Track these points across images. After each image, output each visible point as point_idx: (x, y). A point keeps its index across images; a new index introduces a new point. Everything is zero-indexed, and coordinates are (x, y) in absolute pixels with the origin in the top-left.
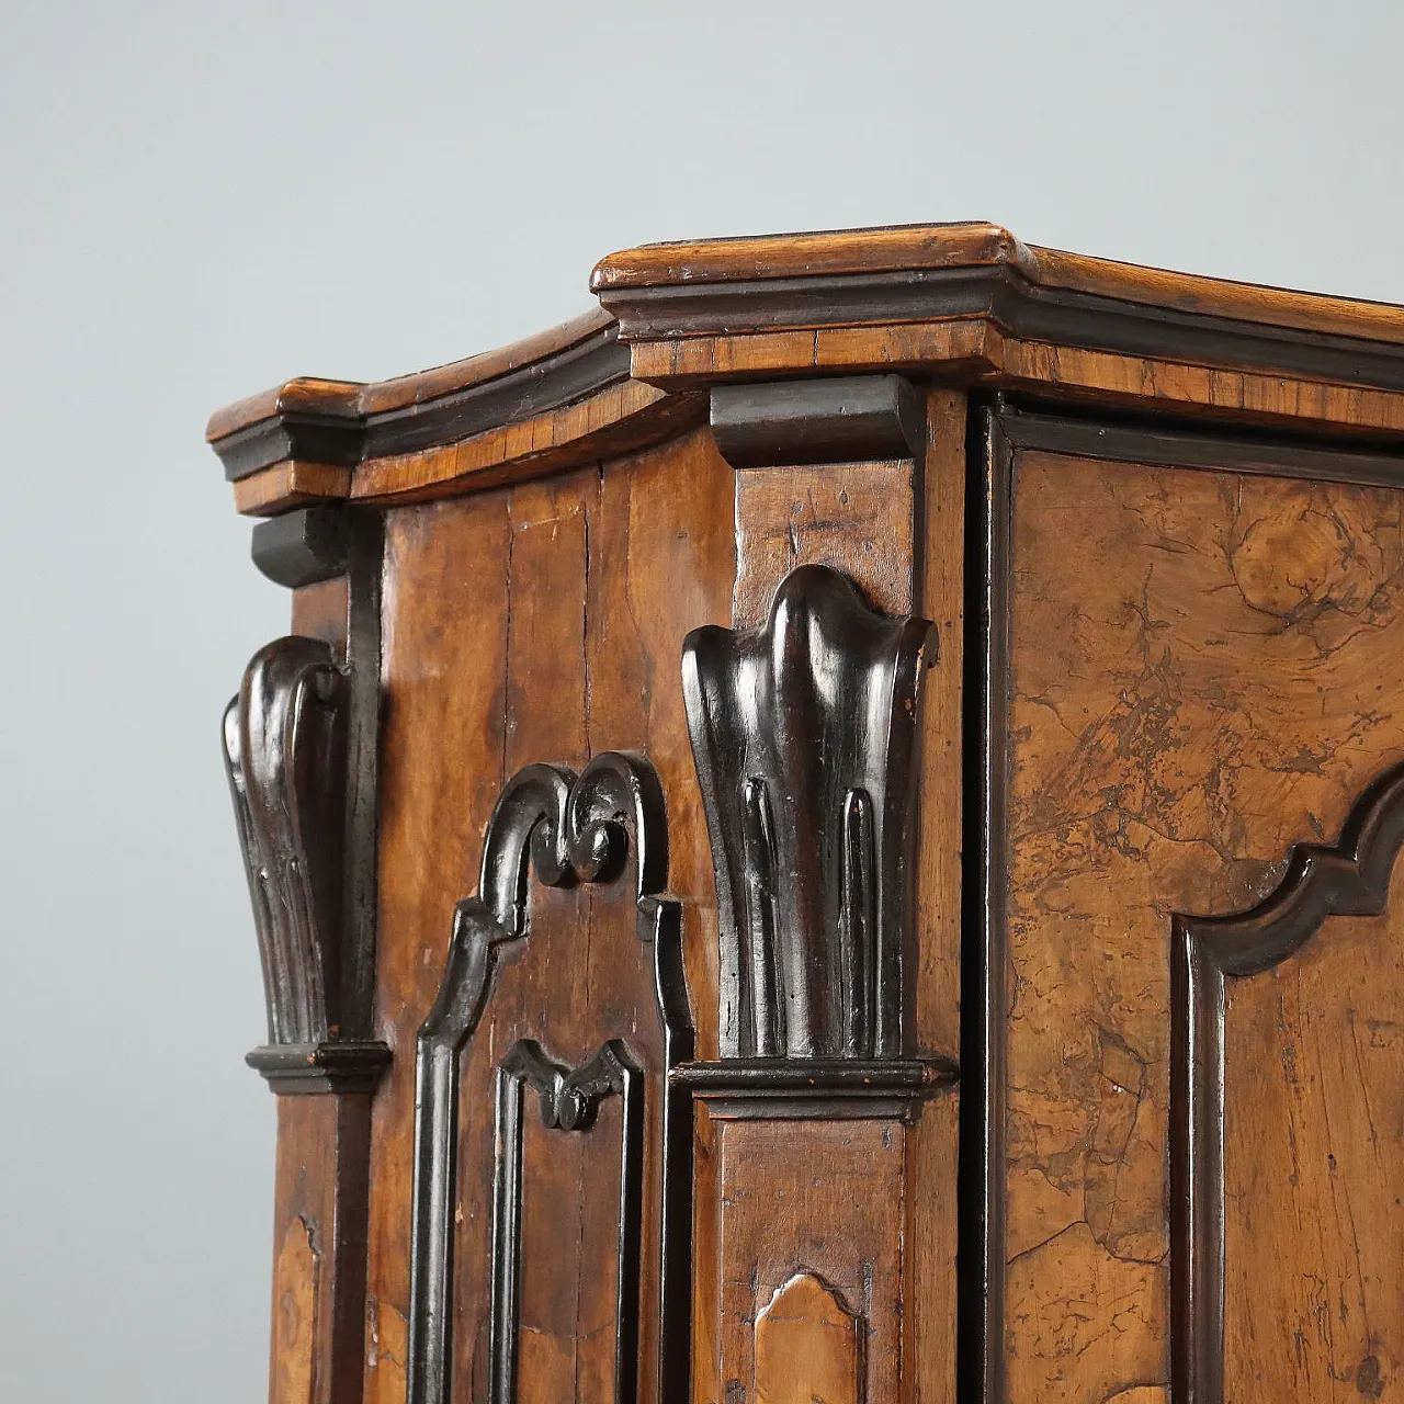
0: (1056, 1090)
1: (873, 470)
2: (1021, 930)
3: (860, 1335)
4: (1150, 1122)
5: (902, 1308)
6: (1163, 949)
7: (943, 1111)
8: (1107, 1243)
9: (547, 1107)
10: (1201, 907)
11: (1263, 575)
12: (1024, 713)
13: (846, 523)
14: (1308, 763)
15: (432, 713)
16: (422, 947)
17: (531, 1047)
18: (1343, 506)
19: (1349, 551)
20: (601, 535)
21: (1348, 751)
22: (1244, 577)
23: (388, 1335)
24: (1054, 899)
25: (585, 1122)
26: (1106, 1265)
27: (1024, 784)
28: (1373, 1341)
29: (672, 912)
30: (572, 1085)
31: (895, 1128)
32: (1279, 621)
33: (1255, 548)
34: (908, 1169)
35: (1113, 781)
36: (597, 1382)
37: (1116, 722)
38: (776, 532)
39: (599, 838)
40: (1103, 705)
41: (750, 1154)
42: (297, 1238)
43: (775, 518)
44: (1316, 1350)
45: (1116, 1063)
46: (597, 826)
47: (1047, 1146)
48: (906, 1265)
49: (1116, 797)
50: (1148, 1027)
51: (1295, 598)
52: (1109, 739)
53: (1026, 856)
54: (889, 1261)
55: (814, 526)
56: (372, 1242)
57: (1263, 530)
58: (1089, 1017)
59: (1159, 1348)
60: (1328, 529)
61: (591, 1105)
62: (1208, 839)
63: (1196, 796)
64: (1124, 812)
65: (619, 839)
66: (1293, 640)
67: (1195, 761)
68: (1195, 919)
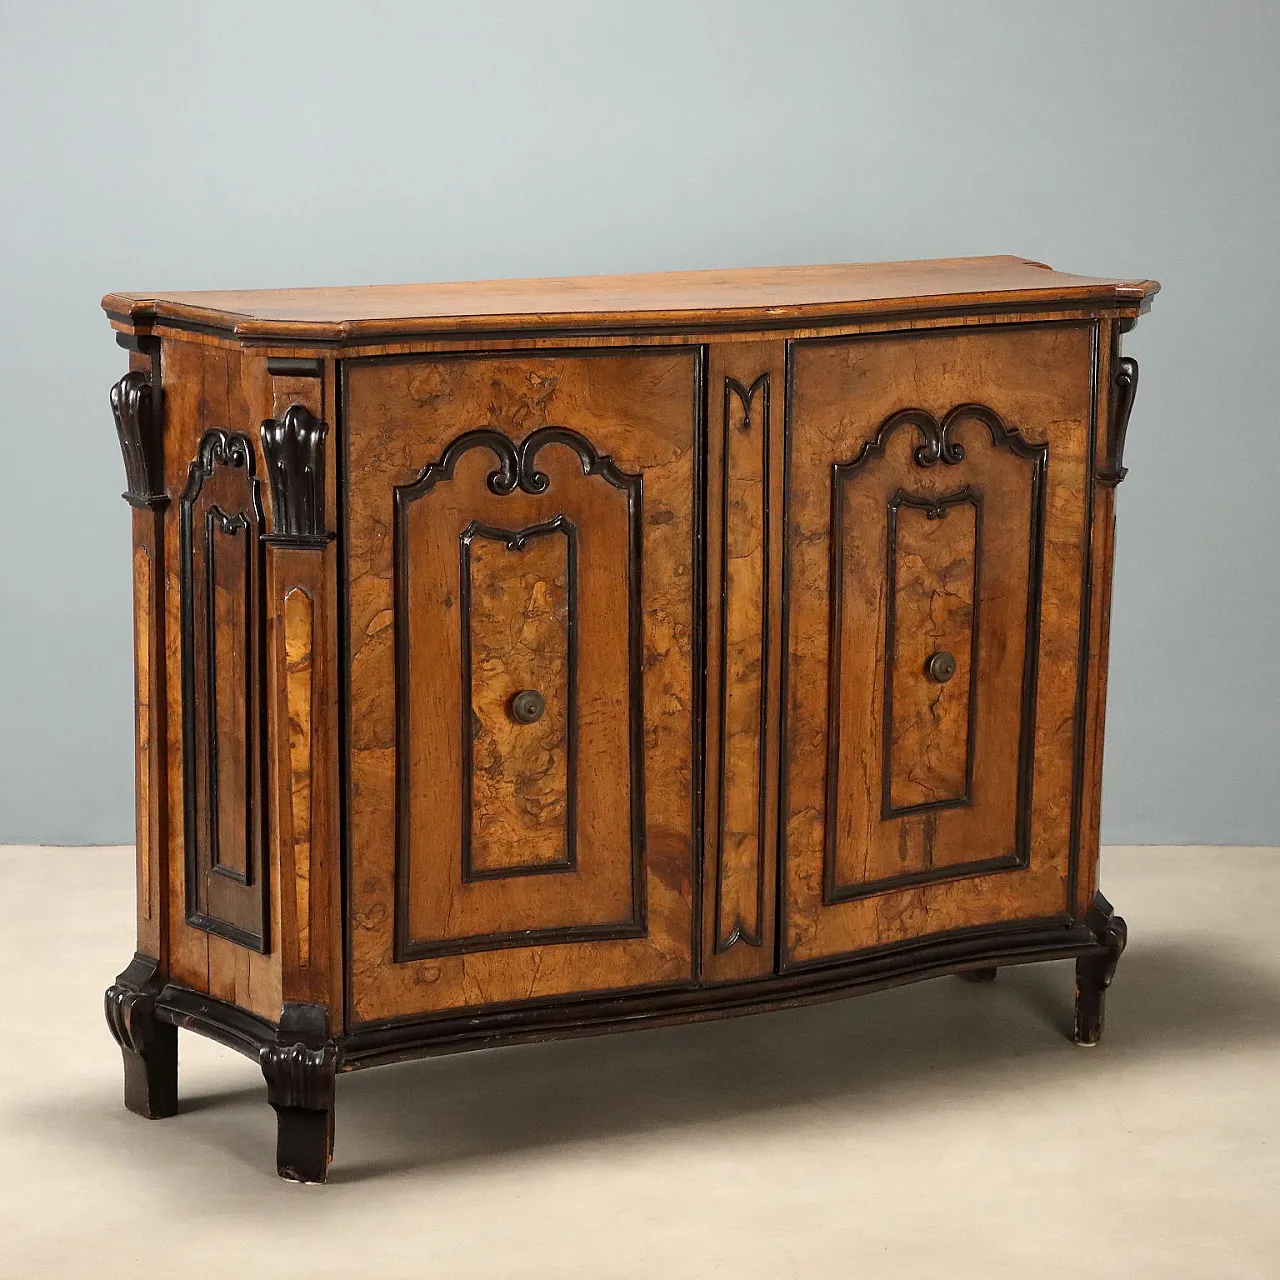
0: (362, 537)
1: (311, 379)
2: (352, 496)
3: (312, 603)
4: (388, 542)
5: (322, 598)
6: (391, 496)
7: (332, 546)
8: (377, 575)
9: (222, 527)
10: (401, 484)
11: (418, 391)
12: (352, 438)
13: (304, 393)
14: (431, 440)
15: (179, 401)
16: (179, 470)
17: (216, 508)
18: (441, 368)
19: (443, 381)
20: (232, 365)
21: (444, 436)
22: (413, 392)
23: (173, 582)
24: (361, 487)
25: (233, 533)
26: (376, 580)
27: (353, 457)
28: (450, 593)
29: (258, 483)
30: (228, 522)
31: (320, 552)
32: (422, 404)
33: (416, 384)
34: (324, 562)
35: (377, 453)
36: (239, 604)
37: (378, 437)
38: (285, 394)
39: (235, 456)
40: (374, 433)
41: (282, 557)
42: (142, 552)
43: (285, 390)
44: (434, 596)
45: (378, 528)
46: (234, 452)
47: (360, 551)
48: (323, 587)
49: (378, 457)
50: (387, 516)
51: (428, 396)
52: (376, 441)
53: (353, 476)
54: (319, 586)
55: (295, 393)
56: (166, 554)
57: (419, 378)
58: (371, 517)
59: (390, 600)
60: (437, 376)
61: (235, 529)
62: (403, 465)
63: (400, 454)
64: (380, 461)
65: (241, 456)
66: (427, 407)
67: (399, 444)
68: (399, 487)
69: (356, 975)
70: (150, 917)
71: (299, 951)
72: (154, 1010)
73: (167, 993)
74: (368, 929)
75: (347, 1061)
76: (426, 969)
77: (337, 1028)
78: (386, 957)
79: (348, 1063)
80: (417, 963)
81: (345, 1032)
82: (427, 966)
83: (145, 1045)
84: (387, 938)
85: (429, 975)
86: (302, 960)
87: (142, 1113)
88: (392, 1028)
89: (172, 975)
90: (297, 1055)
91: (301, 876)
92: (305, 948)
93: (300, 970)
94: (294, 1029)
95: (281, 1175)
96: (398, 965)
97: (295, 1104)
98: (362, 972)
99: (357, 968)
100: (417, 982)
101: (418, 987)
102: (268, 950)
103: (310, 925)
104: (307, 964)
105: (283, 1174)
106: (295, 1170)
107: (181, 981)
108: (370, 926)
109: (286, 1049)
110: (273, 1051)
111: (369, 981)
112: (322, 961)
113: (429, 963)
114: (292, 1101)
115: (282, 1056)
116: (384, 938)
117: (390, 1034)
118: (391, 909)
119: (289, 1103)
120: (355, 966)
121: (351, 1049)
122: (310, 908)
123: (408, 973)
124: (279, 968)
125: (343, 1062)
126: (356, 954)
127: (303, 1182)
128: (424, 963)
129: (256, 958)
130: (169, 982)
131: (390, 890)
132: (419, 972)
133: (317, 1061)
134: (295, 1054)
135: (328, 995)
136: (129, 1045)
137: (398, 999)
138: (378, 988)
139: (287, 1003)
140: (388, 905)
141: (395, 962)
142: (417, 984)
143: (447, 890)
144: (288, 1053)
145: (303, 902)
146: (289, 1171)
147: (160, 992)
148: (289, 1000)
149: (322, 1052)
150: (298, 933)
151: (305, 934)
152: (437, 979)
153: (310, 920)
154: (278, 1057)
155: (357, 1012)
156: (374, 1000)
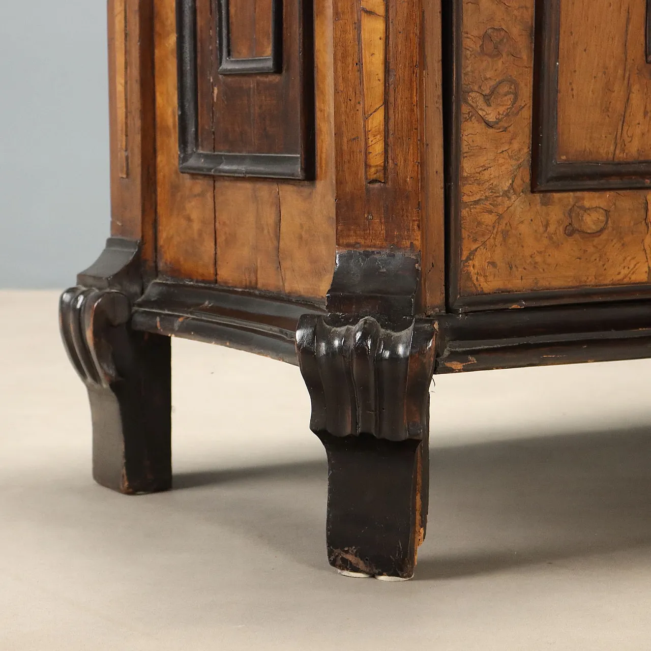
69: (466, 205)
70: (128, 174)
71: (367, 154)
72: (131, 316)
73: (152, 291)
74: (488, 125)
75: (452, 353)
76: (586, 210)
77: (434, 298)
78: (518, 182)
79: (454, 356)
80: (570, 197)
81: (449, 308)
82: (587, 204)
83: (120, 371)
84: (521, 145)
85: (590, 221)
86: (373, 170)
87: (116, 488)
88: (527, 309)
89: (161, 265)
90: (364, 338)
91: (370, 13)
92: (377, 147)
93: (368, 190)
94: (358, 291)
95: (333, 563)
96: (538, 197)
97: (359, 430)
98: (476, 202)
99: (469, 193)
100: (570, 231)
101: (570, 240)
102: (310, 174)
103: (386, 103)
104: (380, 175)
105: (338, 562)
106: (358, 554)
107: (175, 271)
108: (491, 118)
109: (343, 329)
110: (319, 334)
111: (488, 219)
112: (407, 171)
113: (591, 200)
114: (355, 423)
115: (336, 343)
116: (516, 146)
117: (526, 318)
118: (526, 92)
119: (348, 430)
120: (466, 189)
121: (461, 334)
122: (387, 71)
123: (556, 213)
124: (331, 200)
125: (446, 353)
126: (468, 167)
127: (373, 576)
128: (583, 199)
129: (290, 196)
130: (156, 276)
131: (526, 56)
132: (572, 212)
133: (401, 350)
134: (359, 335)
135: (418, 235)
136: (95, 377)
137: (538, 259)
138: (506, 234)
139: (344, 251)
140: (522, 85)
141: (533, 192)
142: (570, 235)
143: (620, 72)
144: (347, 336)
145: (374, 62)
146: (350, 557)
147: (142, 293)
148: (348, 245)
149: (407, 334)
150: (366, 119)
151: (377, 120)
152: (601, 231)
153: (386, 92)
154: (330, 344)
155: (468, 273)
156: (498, 255)
